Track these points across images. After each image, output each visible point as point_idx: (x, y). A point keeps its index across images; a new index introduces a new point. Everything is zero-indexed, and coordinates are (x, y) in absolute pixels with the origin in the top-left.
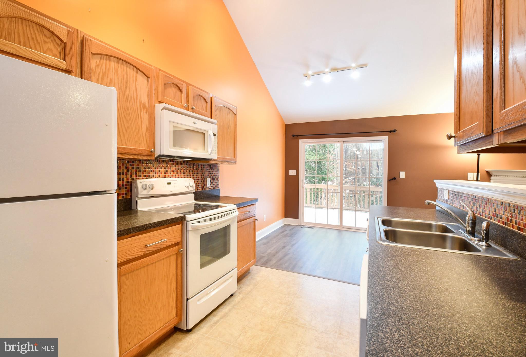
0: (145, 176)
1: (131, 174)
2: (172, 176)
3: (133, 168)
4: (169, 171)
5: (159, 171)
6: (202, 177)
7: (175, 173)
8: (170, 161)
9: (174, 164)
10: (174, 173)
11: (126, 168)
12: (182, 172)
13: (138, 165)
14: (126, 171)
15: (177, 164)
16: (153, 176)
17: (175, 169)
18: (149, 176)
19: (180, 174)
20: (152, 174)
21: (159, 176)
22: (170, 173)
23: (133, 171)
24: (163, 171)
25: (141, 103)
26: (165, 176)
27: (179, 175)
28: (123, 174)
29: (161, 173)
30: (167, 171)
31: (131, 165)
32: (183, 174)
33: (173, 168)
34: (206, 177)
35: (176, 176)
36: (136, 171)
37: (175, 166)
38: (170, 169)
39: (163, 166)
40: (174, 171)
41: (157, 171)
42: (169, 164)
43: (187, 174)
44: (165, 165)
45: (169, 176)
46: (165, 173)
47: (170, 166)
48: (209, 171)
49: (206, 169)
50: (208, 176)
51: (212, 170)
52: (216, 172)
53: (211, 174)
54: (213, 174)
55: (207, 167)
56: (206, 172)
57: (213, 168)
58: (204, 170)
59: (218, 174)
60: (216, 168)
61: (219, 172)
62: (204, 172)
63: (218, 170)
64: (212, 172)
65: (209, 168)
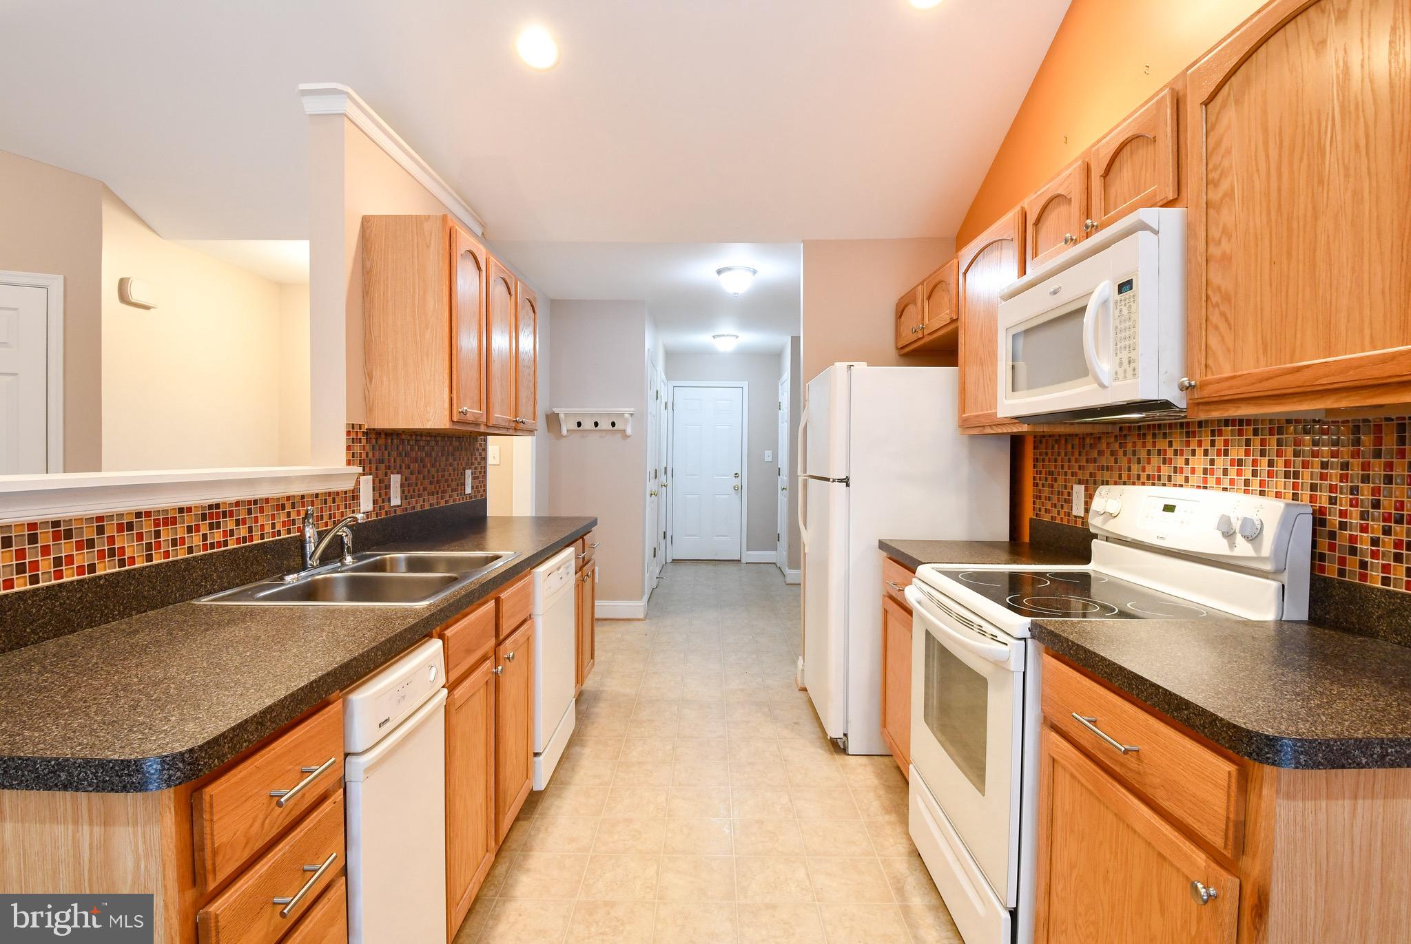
0: (1149, 477)
2: (1232, 482)
3: (1125, 453)
4: (1220, 462)
5: (1187, 462)
7: (1247, 470)
8: (1227, 422)
9: (1240, 433)
10: (1239, 473)
12: (1280, 467)
15: (1256, 432)
17: (1247, 453)
18: (1159, 478)
19: (1270, 474)
20: (1166, 470)
22: (1225, 472)
24: (1199, 462)
26: (1207, 482)
27: (1262, 483)
29: (1193, 471)
30: (1212, 462)
31: (1121, 446)
32: (1286, 477)
33: (1237, 452)
35: (1247, 483)
37: (1248, 443)
38: (1226, 453)
39: (1200, 444)
40: (1240, 462)
41: (1180, 462)
42: (1220, 433)
43: (1306, 478)
44: (1207, 440)
45: (1218, 481)
46: (1205, 471)
47: (1226, 443)
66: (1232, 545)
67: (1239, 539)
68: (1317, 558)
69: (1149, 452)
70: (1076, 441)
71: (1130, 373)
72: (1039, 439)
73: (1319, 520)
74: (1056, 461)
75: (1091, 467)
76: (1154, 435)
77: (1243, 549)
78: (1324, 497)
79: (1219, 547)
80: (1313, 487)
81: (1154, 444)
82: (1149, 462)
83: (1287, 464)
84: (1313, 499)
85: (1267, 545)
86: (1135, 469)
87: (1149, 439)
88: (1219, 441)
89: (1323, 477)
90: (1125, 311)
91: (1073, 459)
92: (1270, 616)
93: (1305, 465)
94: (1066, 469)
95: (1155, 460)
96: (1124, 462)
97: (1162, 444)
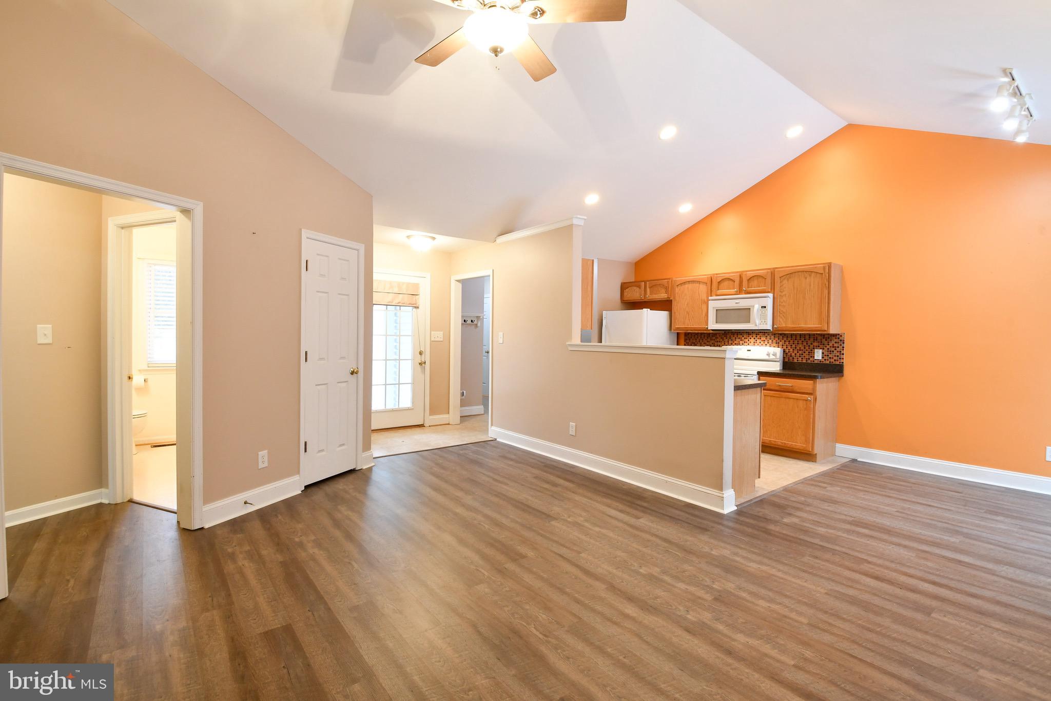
0: (735, 344)
3: (726, 338)
4: (758, 341)
5: (749, 340)
6: (807, 348)
7: (766, 342)
8: (760, 333)
9: (764, 335)
12: (774, 341)
13: (730, 336)
14: (721, 340)
16: (743, 344)
18: (739, 344)
20: (741, 342)
21: (748, 344)
24: (752, 340)
25: (701, 300)
26: (754, 344)
29: (750, 342)
30: (756, 340)
31: (725, 336)
32: (776, 343)
33: (764, 338)
34: (814, 348)
36: (728, 340)
37: (766, 337)
38: (760, 339)
39: (752, 337)
40: (764, 340)
41: (746, 340)
42: (759, 335)
43: (781, 343)
44: (754, 336)
45: (758, 344)
47: (760, 337)
48: (819, 342)
49: (814, 340)
50: (819, 346)
51: (826, 340)
52: (836, 343)
53: (824, 344)
54: (829, 345)
55: (817, 338)
56: (814, 342)
57: (829, 338)
58: (809, 340)
59: (841, 345)
60: (836, 338)
61: (844, 343)
62: (809, 343)
63: (841, 340)
64: (826, 343)
65: (819, 338)
66: (769, 357)
67: (771, 355)
68: (784, 358)
70: (706, 335)
71: (765, 323)
72: (686, 334)
73: (784, 351)
74: (696, 340)
75: (712, 341)
76: (737, 334)
77: (772, 357)
78: (785, 347)
79: (767, 357)
80: (783, 345)
81: (737, 336)
83: (776, 341)
84: (782, 347)
85: (778, 357)
86: (730, 342)
87: (735, 336)
88: (758, 336)
90: (763, 312)
91: (704, 340)
92: (779, 369)
93: (781, 341)
94: (701, 341)
95: (738, 340)
96: (726, 340)
97: (741, 336)
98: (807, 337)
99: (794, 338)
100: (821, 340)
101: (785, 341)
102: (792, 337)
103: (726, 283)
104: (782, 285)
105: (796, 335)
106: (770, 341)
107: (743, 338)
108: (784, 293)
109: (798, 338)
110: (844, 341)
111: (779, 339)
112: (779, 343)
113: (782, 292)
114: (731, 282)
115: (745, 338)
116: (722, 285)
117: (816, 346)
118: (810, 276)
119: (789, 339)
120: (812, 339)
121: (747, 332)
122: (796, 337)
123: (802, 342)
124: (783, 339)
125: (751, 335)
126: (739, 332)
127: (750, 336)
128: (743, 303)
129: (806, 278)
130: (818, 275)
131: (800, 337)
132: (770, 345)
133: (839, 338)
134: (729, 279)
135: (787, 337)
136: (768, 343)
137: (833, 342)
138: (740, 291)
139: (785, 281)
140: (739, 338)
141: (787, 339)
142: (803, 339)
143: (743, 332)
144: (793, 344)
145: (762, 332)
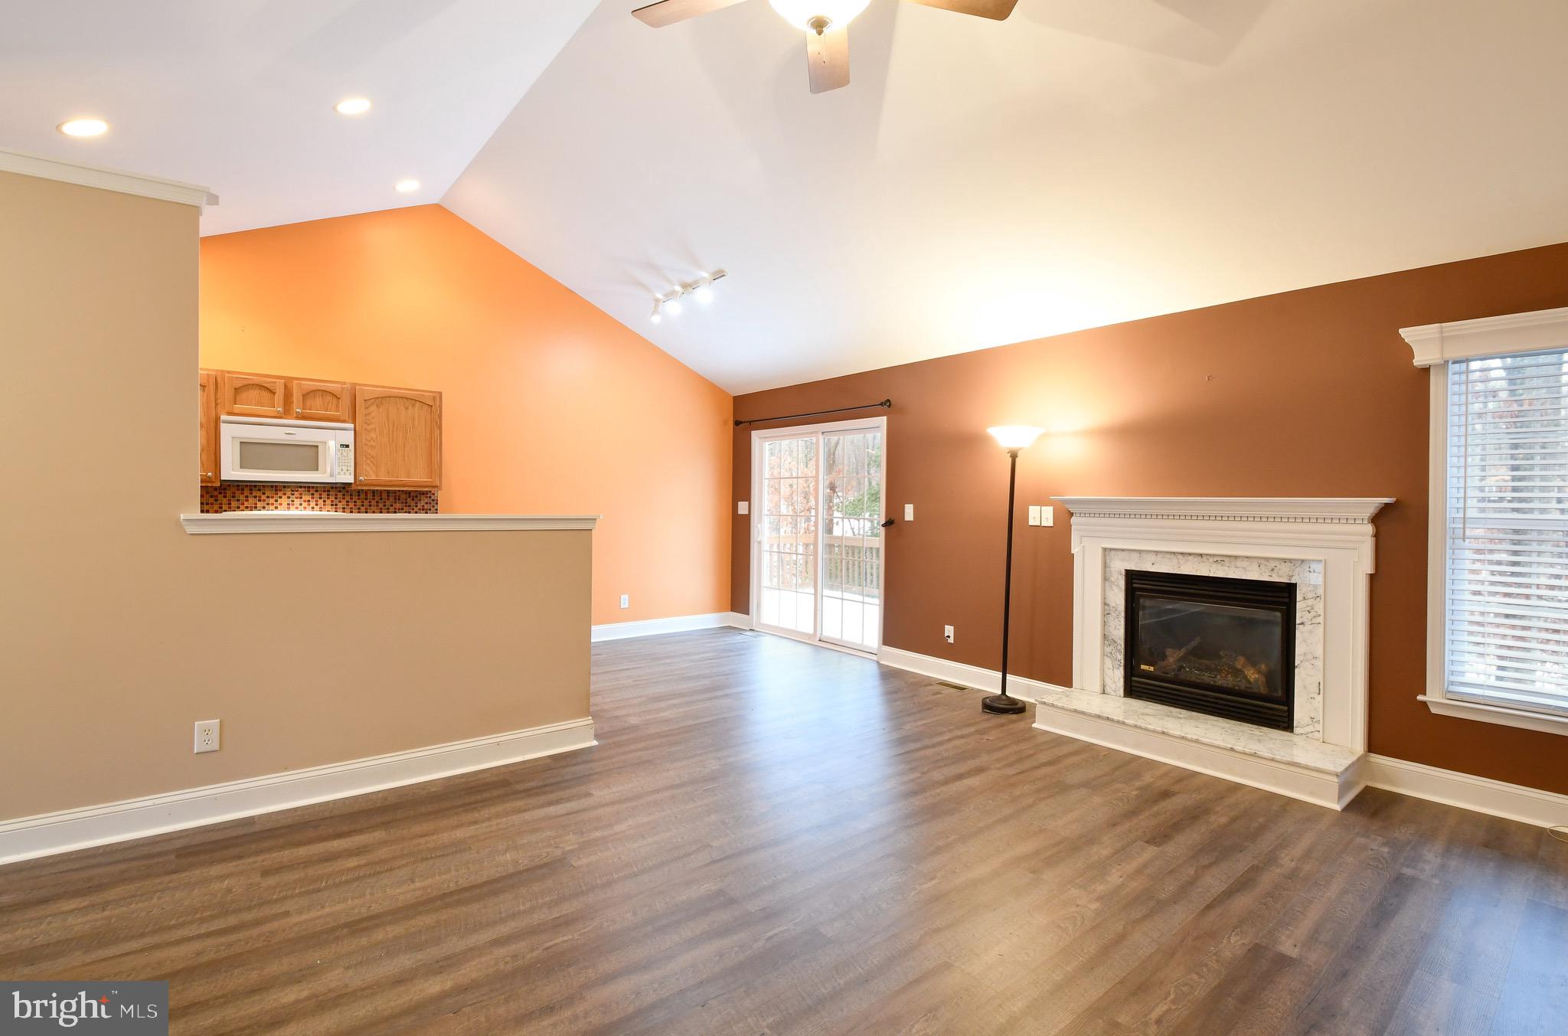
0: (247, 507)
1: (221, 504)
2: (305, 508)
3: (225, 497)
4: (297, 502)
5: (276, 501)
7: (313, 504)
10: (309, 505)
11: (212, 497)
12: (328, 502)
13: (234, 493)
15: (317, 491)
17: (313, 498)
18: (256, 508)
19: (324, 505)
20: (259, 504)
21: (276, 508)
22: (301, 504)
23: (225, 501)
24: (284, 501)
28: (207, 504)
29: (281, 504)
30: (293, 501)
31: (220, 493)
32: (332, 505)
33: (308, 497)
35: (313, 508)
36: (229, 500)
37: (313, 494)
38: (301, 498)
39: (285, 494)
40: (309, 501)
41: (271, 501)
43: (340, 506)
44: (289, 493)
45: (297, 508)
46: (289, 504)
47: (301, 494)
48: (402, 503)
49: (395, 499)
50: (402, 509)
51: (413, 500)
52: (427, 503)
53: (410, 506)
54: (417, 506)
55: (399, 496)
56: (396, 503)
57: (417, 497)
58: (388, 499)
59: (433, 506)
60: (427, 497)
61: (437, 504)
62: (388, 503)
63: (433, 500)
64: (413, 504)
65: (403, 496)
69: (247, 497)
71: (347, 473)
76: (251, 490)
81: (251, 493)
82: (247, 501)
83: (332, 501)
86: (234, 504)
87: (247, 492)
88: (297, 493)
89: (348, 505)
90: (345, 454)
93: (340, 502)
95: (251, 500)
97: (259, 494)
98: (384, 496)
99: (363, 496)
100: (406, 499)
101: (348, 502)
102: (359, 495)
103: (254, 394)
104: (369, 414)
105: (366, 493)
106: (321, 502)
107: (263, 497)
108: (372, 426)
109: (370, 496)
110: (437, 500)
111: (336, 498)
112: (336, 505)
113: (368, 425)
114: (265, 394)
115: (268, 497)
116: (244, 395)
117: (399, 509)
118: (413, 406)
119: (355, 498)
120: (392, 499)
121: (272, 487)
122: (366, 495)
123: (377, 502)
124: (344, 499)
125: (281, 491)
126: (255, 486)
127: (280, 494)
128: (304, 435)
129: (407, 408)
130: (426, 407)
131: (374, 496)
132: (321, 508)
133: (430, 497)
134: (261, 387)
135: (351, 495)
136: (317, 505)
137: (423, 503)
138: (287, 412)
139: (373, 408)
140: (255, 497)
141: (351, 499)
142: (377, 498)
143: (264, 486)
144: (363, 506)
145: (305, 487)
